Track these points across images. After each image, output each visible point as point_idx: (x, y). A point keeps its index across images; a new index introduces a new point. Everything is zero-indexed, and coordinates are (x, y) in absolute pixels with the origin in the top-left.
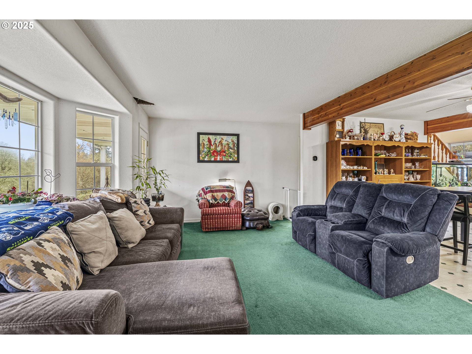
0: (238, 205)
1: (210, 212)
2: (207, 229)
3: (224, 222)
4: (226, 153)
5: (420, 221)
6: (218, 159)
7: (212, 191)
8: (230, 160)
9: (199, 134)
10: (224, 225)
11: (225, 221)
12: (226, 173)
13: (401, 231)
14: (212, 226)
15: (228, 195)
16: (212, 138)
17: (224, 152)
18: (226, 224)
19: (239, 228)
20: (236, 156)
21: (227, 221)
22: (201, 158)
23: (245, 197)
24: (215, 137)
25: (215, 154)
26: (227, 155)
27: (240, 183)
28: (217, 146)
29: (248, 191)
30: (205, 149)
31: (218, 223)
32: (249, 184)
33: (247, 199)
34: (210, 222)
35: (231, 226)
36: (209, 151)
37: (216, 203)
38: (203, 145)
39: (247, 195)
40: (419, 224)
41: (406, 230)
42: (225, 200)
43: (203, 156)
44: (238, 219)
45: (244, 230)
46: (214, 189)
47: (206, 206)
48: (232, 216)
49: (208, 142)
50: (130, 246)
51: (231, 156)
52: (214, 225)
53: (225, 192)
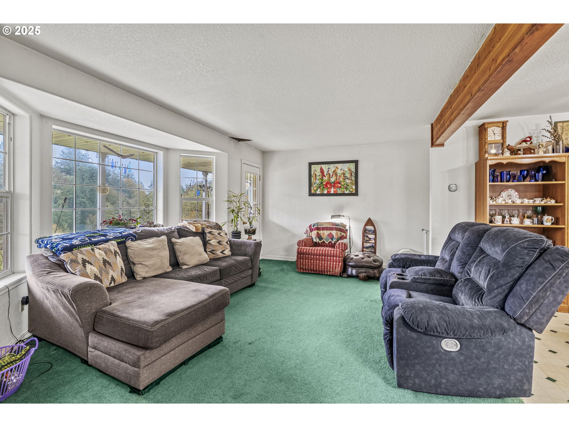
0: (341, 246)
1: (305, 251)
2: (302, 270)
3: (320, 264)
4: (341, 185)
5: (496, 291)
6: (332, 192)
7: (318, 229)
8: (346, 192)
9: (310, 164)
10: (320, 267)
11: (322, 263)
12: (341, 208)
13: (474, 303)
14: (307, 267)
15: (335, 235)
16: (325, 167)
17: (339, 183)
18: (323, 267)
19: (337, 273)
20: (354, 187)
21: (325, 263)
22: (313, 191)
23: (363, 239)
24: (328, 166)
25: (329, 186)
26: (342, 187)
27: (357, 220)
28: (331, 177)
29: (369, 231)
30: (317, 181)
31: (314, 264)
32: (370, 222)
33: (367, 242)
34: (306, 262)
35: (328, 270)
36: (322, 183)
37: (320, 242)
38: (314, 176)
39: (367, 236)
40: (494, 295)
41: (479, 303)
42: (332, 240)
43: (315, 189)
44: (337, 263)
45: (345, 277)
46: (321, 226)
47: (303, 244)
48: (330, 258)
49: (321, 172)
50: (184, 267)
51: (347, 188)
52: (309, 266)
53: (333, 230)
